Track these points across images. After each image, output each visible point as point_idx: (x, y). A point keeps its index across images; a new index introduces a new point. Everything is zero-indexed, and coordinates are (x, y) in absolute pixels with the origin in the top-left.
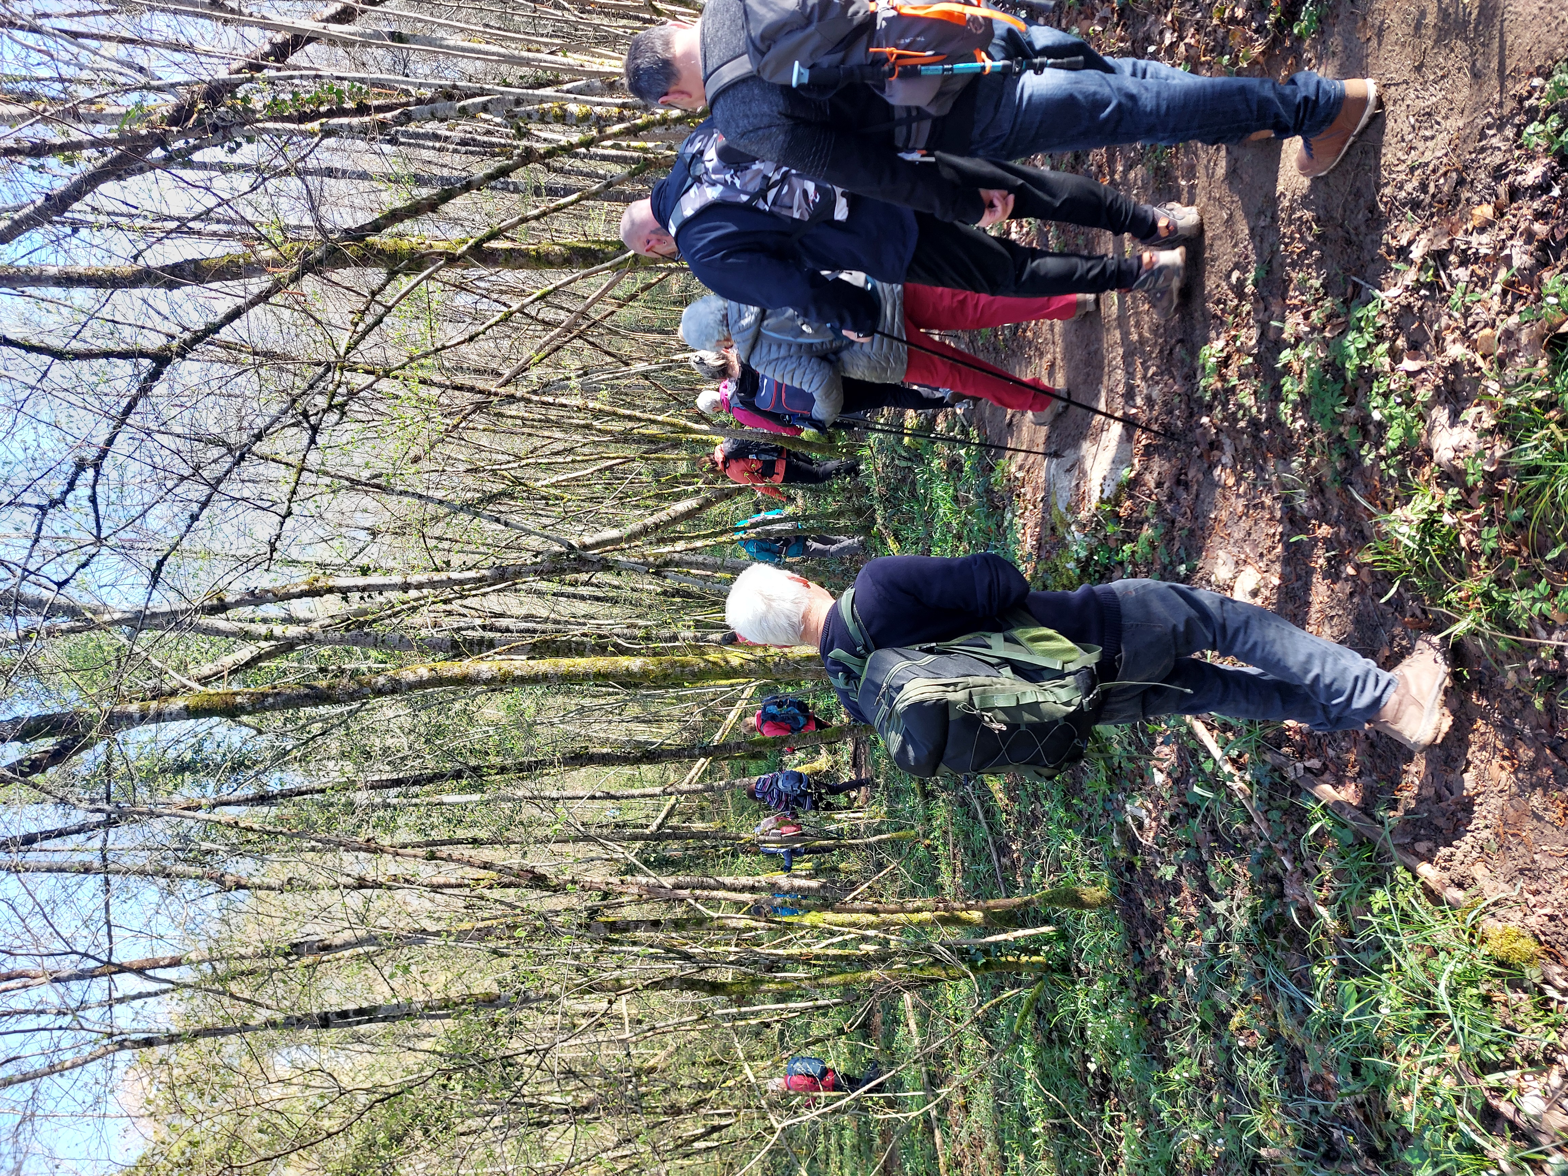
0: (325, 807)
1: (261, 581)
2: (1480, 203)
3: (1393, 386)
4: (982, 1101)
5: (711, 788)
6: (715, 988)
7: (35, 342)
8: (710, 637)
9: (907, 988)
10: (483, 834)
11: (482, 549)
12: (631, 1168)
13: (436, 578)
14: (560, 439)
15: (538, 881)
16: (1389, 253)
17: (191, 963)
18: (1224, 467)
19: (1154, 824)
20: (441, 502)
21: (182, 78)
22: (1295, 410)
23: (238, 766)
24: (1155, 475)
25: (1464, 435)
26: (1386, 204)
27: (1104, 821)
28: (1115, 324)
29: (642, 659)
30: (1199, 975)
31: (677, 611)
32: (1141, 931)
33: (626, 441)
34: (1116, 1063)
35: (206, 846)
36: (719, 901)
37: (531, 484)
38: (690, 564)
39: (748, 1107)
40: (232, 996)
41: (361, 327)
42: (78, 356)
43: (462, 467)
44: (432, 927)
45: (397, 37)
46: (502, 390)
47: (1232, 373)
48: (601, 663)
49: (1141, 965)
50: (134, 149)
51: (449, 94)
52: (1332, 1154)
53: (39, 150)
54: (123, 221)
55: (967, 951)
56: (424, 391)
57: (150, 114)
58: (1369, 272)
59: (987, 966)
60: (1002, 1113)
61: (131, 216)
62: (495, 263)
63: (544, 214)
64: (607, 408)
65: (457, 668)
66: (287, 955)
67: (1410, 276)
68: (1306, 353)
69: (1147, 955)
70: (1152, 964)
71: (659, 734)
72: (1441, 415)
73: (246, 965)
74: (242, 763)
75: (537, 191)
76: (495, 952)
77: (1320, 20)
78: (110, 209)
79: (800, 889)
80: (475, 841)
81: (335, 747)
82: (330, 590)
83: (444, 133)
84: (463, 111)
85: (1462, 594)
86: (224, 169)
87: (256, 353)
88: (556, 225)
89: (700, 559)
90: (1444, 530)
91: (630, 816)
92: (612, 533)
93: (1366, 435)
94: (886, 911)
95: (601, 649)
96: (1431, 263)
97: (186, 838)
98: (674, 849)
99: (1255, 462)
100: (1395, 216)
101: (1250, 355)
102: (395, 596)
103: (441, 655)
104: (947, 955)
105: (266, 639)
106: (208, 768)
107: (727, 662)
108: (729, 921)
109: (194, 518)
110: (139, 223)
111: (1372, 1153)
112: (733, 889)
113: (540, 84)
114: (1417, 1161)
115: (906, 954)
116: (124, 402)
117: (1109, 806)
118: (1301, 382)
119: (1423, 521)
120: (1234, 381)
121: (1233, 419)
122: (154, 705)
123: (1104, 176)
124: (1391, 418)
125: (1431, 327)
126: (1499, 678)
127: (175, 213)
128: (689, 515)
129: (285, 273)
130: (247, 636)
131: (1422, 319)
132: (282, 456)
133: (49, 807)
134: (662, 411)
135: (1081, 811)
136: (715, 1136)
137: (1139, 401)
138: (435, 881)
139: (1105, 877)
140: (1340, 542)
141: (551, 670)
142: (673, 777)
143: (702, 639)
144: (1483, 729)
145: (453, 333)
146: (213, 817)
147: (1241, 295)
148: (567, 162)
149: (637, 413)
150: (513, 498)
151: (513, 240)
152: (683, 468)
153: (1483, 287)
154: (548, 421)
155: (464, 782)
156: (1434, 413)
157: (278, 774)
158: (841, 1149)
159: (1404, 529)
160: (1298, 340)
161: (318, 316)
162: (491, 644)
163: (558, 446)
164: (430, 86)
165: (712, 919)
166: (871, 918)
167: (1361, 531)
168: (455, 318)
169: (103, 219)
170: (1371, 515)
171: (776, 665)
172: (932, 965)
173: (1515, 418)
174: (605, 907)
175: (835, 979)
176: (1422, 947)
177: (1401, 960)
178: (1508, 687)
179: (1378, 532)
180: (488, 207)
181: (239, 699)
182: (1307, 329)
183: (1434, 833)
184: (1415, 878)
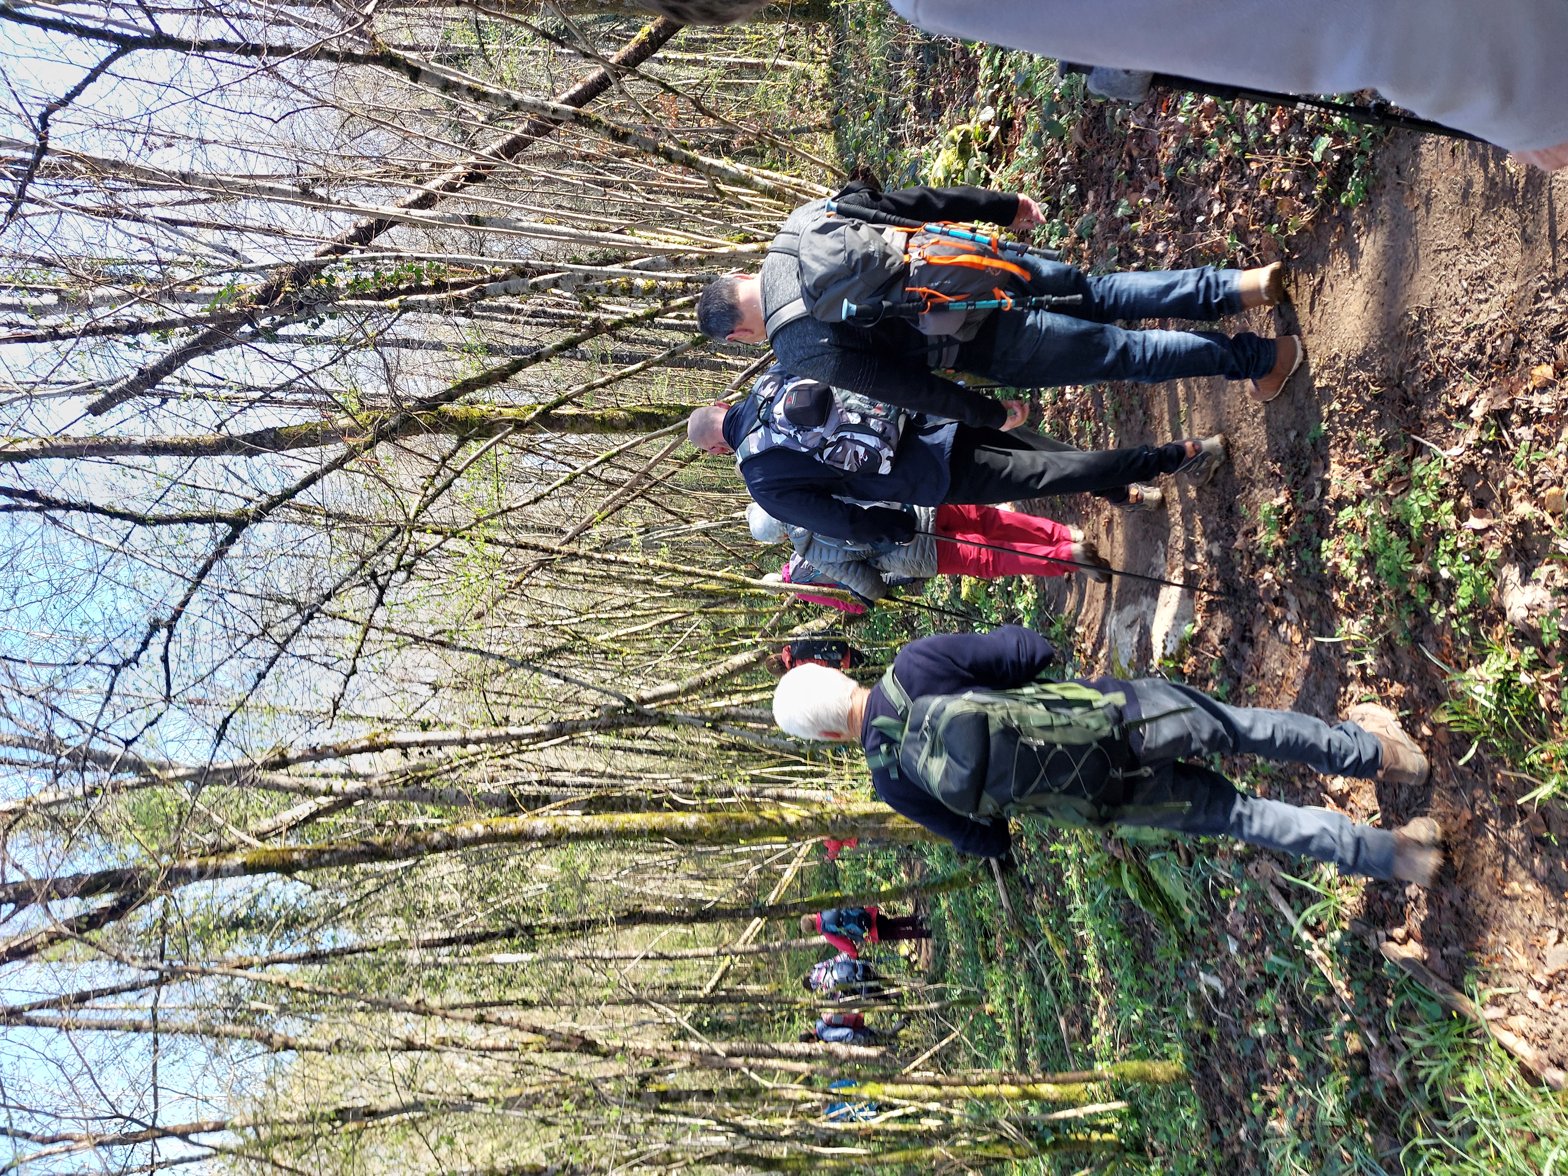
0: (375, 966)
1: (323, 737)
2: (1539, 364)
3: (1460, 544)
5: (766, 949)
6: (769, 1164)
7: (119, 508)
8: (767, 792)
9: (972, 1167)
10: (534, 997)
11: (541, 703)
13: (494, 734)
14: (618, 594)
15: (588, 1046)
16: (1449, 412)
17: (234, 1127)
18: (1290, 624)
19: (1229, 994)
20: (502, 658)
21: (272, 260)
22: (1360, 567)
23: (291, 923)
24: (1219, 631)
25: (1536, 594)
26: (1443, 365)
27: (1177, 990)
29: (697, 815)
30: (1282, 1158)
31: (733, 765)
32: (1219, 1109)
33: (686, 595)
35: (255, 1005)
36: (775, 1071)
37: (591, 638)
38: (747, 718)
40: (275, 1163)
41: (431, 491)
42: (159, 521)
43: (524, 623)
44: (479, 1092)
45: (474, 220)
46: (565, 548)
47: (1293, 531)
48: (656, 819)
49: (1220, 1146)
50: (223, 327)
51: (522, 272)
53: (135, 328)
54: (208, 391)
55: (1035, 1128)
56: (489, 549)
57: (240, 293)
58: (1429, 431)
59: (1056, 1144)
61: (216, 387)
62: (561, 428)
63: (610, 382)
64: (668, 565)
65: (512, 824)
66: (331, 1121)
67: (1472, 435)
68: (1368, 511)
69: (1226, 1135)
70: (1231, 1145)
71: (713, 892)
72: (1512, 573)
73: (291, 1130)
74: (295, 920)
75: (604, 359)
76: (543, 1121)
77: (1366, 190)
78: (199, 381)
79: (858, 1059)
80: (526, 1004)
81: (388, 905)
82: (391, 746)
83: (516, 305)
84: (535, 287)
85: (1544, 756)
86: (306, 341)
87: (328, 516)
88: (621, 390)
89: (757, 712)
90: (1522, 691)
91: (682, 979)
92: (669, 687)
93: (1435, 593)
94: (948, 1084)
95: (656, 806)
96: (1492, 422)
97: (238, 998)
98: (728, 1013)
99: (1321, 619)
100: (1453, 376)
102: (452, 751)
103: (496, 810)
104: (1011, 1131)
105: (325, 794)
106: (264, 924)
107: (783, 819)
108: (784, 1092)
109: (261, 676)
110: (224, 393)
112: (788, 1056)
113: (608, 262)
115: (970, 1131)
116: (201, 564)
117: (1182, 975)
118: (1365, 540)
119: (1500, 680)
121: (1298, 576)
122: (212, 861)
124: (1460, 576)
125: (1496, 485)
127: (258, 383)
128: (746, 668)
129: (360, 440)
130: (308, 792)
131: (1486, 478)
132: (349, 614)
133: (104, 964)
134: (722, 566)
135: (1152, 980)
137: (1199, 557)
138: (483, 1044)
139: (1179, 1050)
140: (1414, 702)
141: (605, 827)
142: (727, 937)
143: (758, 794)
145: (519, 494)
146: (265, 976)
148: (633, 331)
149: (696, 569)
150: (573, 653)
151: (579, 406)
152: (741, 621)
153: (1547, 445)
154: (609, 577)
155: (516, 942)
156: (1505, 571)
157: (331, 931)
159: (1480, 689)
160: (1360, 498)
161: (390, 479)
162: (547, 800)
163: (619, 602)
164: (504, 265)
165: (766, 1089)
166: (934, 1091)
167: (1435, 691)
168: (523, 479)
169: (190, 390)
170: (1444, 674)
171: (833, 822)
172: (997, 1142)
174: (657, 1074)
175: (895, 1156)
176: (1522, 1132)
177: (1500, 1146)
179: (1453, 692)
180: (556, 374)
181: (296, 856)
182: (1369, 487)
183: (1530, 1010)
184: (1511, 1056)
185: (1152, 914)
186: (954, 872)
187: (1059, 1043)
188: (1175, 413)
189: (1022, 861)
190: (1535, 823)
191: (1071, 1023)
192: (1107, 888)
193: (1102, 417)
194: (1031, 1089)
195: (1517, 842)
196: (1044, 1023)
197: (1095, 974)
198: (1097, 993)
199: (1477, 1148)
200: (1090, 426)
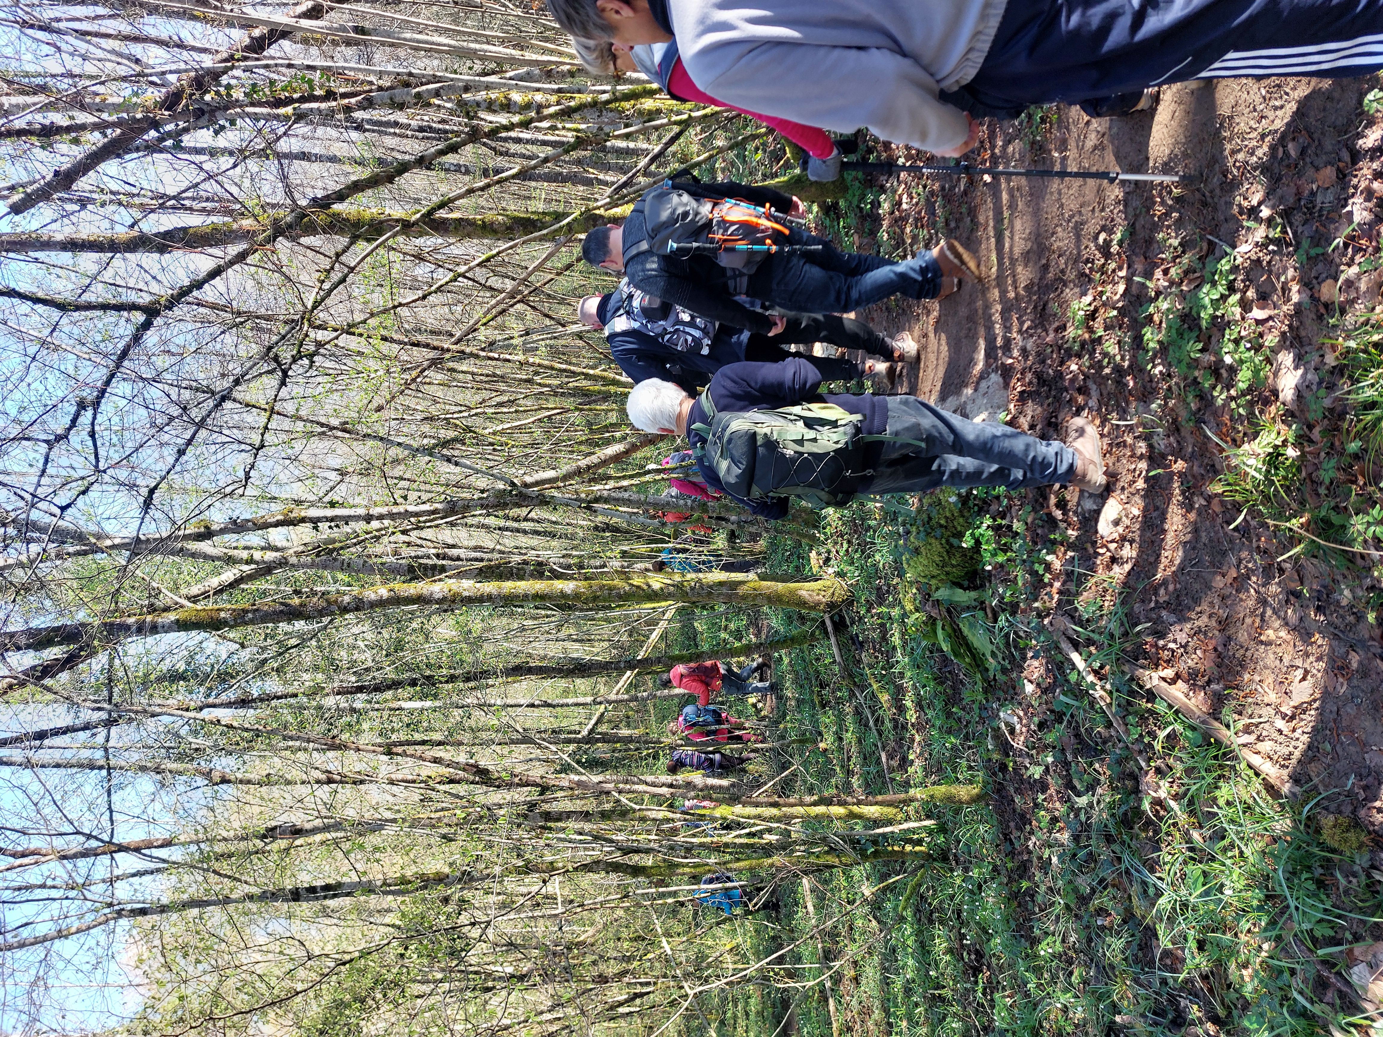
0: (298, 710)
1: (244, 511)
3: (1243, 333)
4: (871, 973)
5: (635, 699)
6: (637, 871)
8: (636, 566)
9: (806, 873)
10: (437, 737)
12: (563, 1029)
13: (395, 511)
14: (504, 391)
16: (1241, 213)
17: (180, 843)
18: (1091, 410)
19: (1024, 729)
22: (1154, 357)
23: (225, 677)
24: (1029, 418)
26: (1239, 168)
27: (980, 728)
28: (994, 283)
29: (575, 583)
30: (1063, 862)
31: (607, 544)
32: (1012, 824)
33: (563, 394)
34: (989, 940)
36: (640, 794)
37: (480, 431)
38: (617, 501)
39: (665, 976)
40: (216, 872)
41: (327, 286)
43: (420, 416)
45: (360, 30)
46: (454, 347)
47: (1098, 326)
48: (539, 586)
49: (1012, 854)
51: (406, 82)
52: (1179, 1021)
53: (48, 131)
55: (858, 842)
56: (385, 348)
58: (1223, 230)
59: (875, 854)
60: (888, 984)
61: (130, 194)
62: (446, 231)
63: (488, 186)
64: (546, 363)
65: (414, 588)
66: (263, 837)
67: (1260, 233)
68: (1165, 306)
69: (1017, 845)
70: (1020, 853)
71: (590, 652)
72: (1287, 358)
75: (486, 173)
76: (445, 837)
78: (114, 188)
79: (712, 787)
82: (303, 520)
83: (404, 120)
84: (419, 98)
85: (1303, 520)
89: (626, 495)
90: (1288, 463)
91: (564, 723)
92: (549, 474)
93: (1218, 377)
94: (787, 805)
95: (539, 574)
96: (1279, 220)
98: (602, 750)
99: (1118, 405)
100: (1247, 179)
101: (1114, 308)
102: (360, 526)
103: (399, 578)
104: (840, 844)
105: (247, 563)
106: (200, 677)
107: (649, 586)
108: (649, 813)
109: (181, 452)
111: (1215, 1020)
112: (653, 785)
113: (486, 73)
114: (1255, 1026)
115: (805, 843)
117: (984, 714)
118: (1160, 332)
119: (1269, 454)
120: (1100, 332)
121: (1099, 366)
122: (149, 618)
123: (985, 150)
124: (1242, 362)
125: (1278, 279)
126: (1336, 596)
128: (616, 458)
130: (230, 561)
131: (1270, 272)
133: (57, 705)
134: (594, 367)
135: (960, 719)
136: (638, 1001)
137: (1016, 353)
138: (394, 776)
139: (981, 775)
140: (1193, 476)
141: (495, 592)
142: (602, 689)
143: (628, 567)
144: (1320, 642)
147: (1106, 253)
149: (572, 368)
150: (464, 444)
151: (461, 210)
152: (612, 417)
153: (1326, 241)
154: (495, 375)
155: (419, 690)
156: (1280, 357)
158: (747, 1014)
159: (1252, 461)
160: (1159, 294)
162: (443, 569)
163: (503, 398)
164: (390, 74)
165: (634, 811)
166: (774, 811)
167: (1213, 466)
168: (414, 286)
170: (1222, 450)
171: (692, 589)
172: (827, 853)
173: (1354, 359)
174: (543, 801)
175: (741, 864)
176: (1262, 836)
177: (1244, 848)
178: (1344, 603)
179: (1228, 466)
180: (443, 189)
181: (223, 615)
182: (1166, 284)
183: (1275, 735)
184: (1257, 774)
185: (962, 664)
186: (794, 632)
187: (880, 774)
188: (999, 219)
189: (853, 623)
190: (1290, 579)
191: (891, 757)
192: (924, 643)
193: (934, 225)
194: (855, 809)
195: (1274, 596)
196: (868, 757)
197: (912, 716)
198: (914, 732)
199: (1225, 850)
200: (923, 233)
